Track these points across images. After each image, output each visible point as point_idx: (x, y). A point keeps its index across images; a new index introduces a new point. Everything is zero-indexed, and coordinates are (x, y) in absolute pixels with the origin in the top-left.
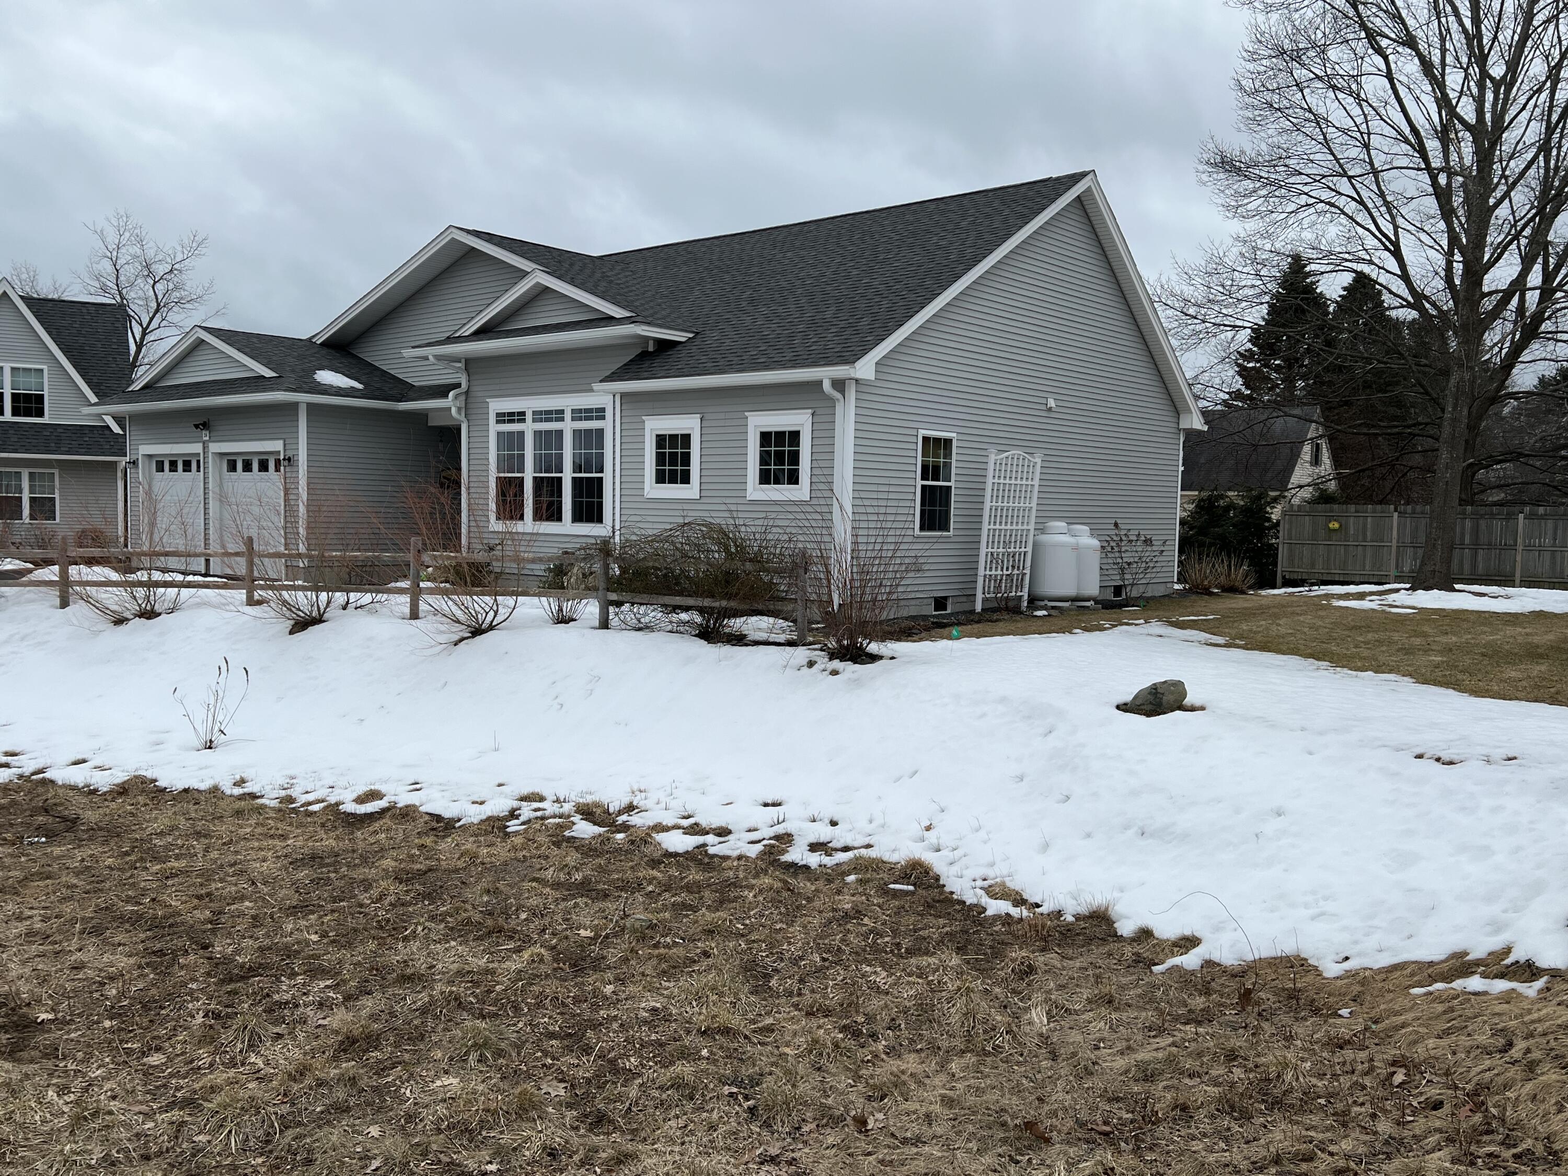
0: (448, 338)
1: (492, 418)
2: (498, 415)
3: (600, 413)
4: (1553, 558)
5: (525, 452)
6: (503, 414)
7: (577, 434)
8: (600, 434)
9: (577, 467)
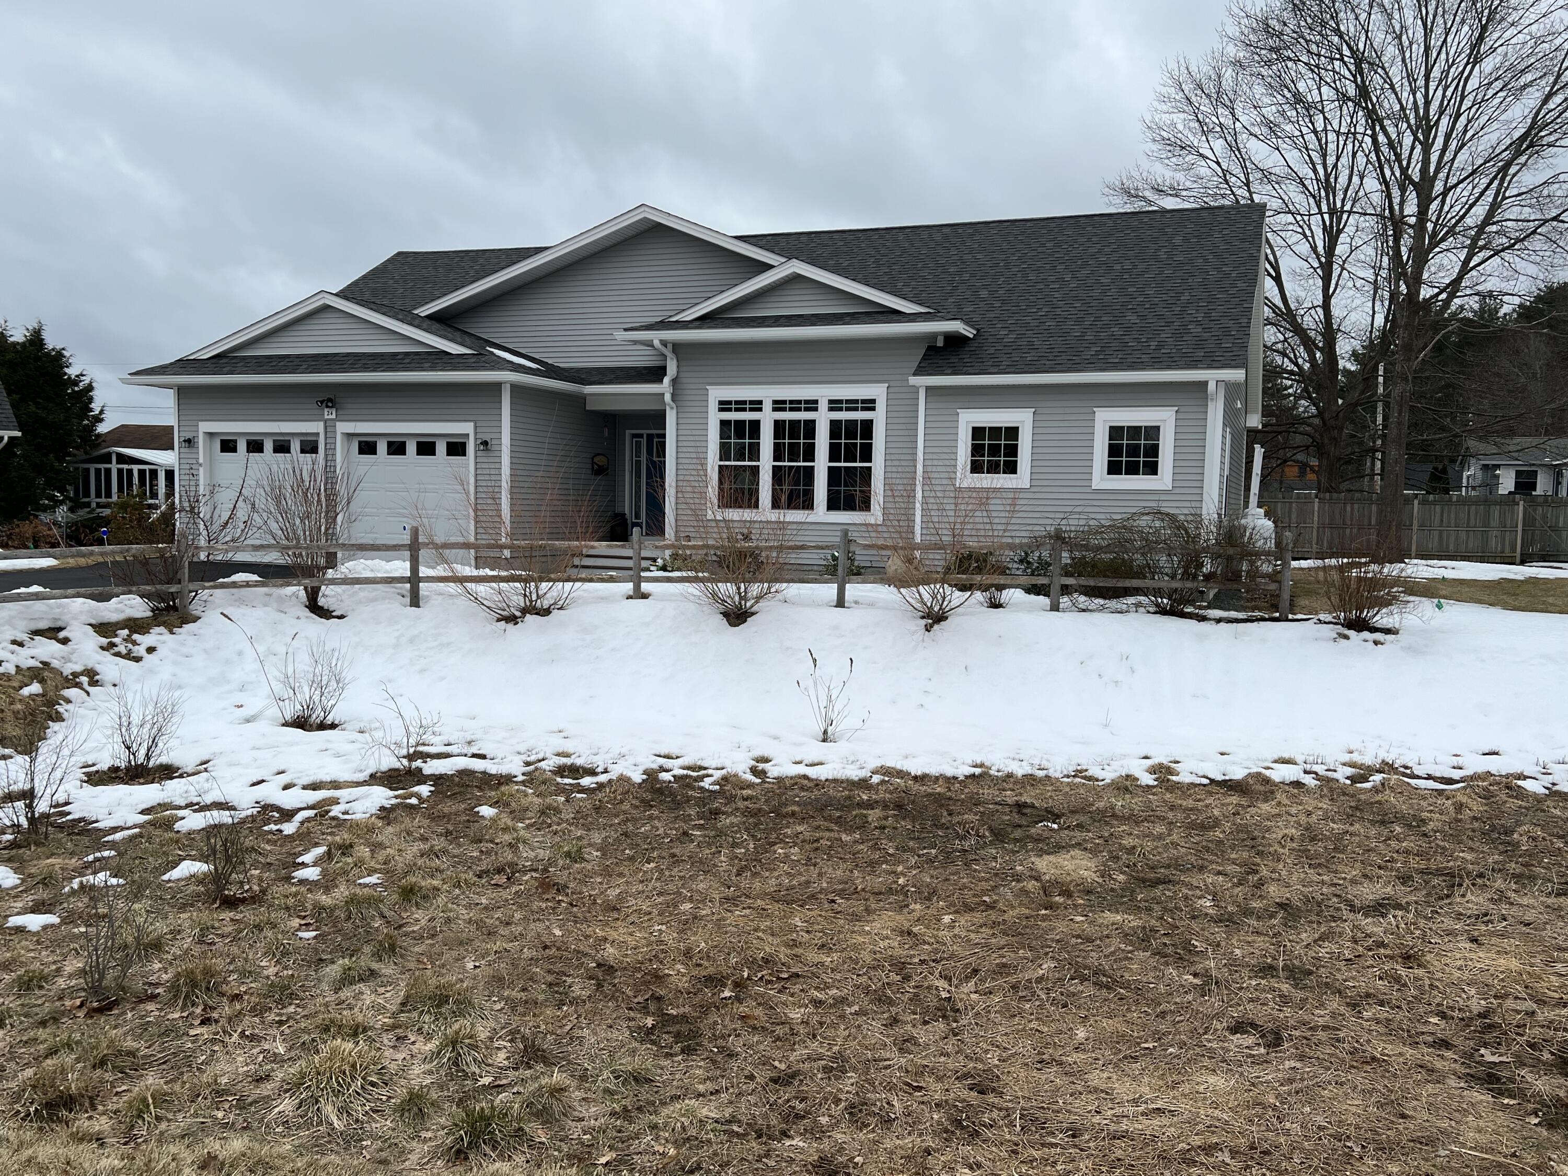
0: (662, 322)
1: (713, 406)
2: (721, 403)
3: (869, 405)
4: (1440, 536)
5: (761, 441)
6: (730, 403)
7: (835, 426)
8: (868, 426)
9: (834, 455)
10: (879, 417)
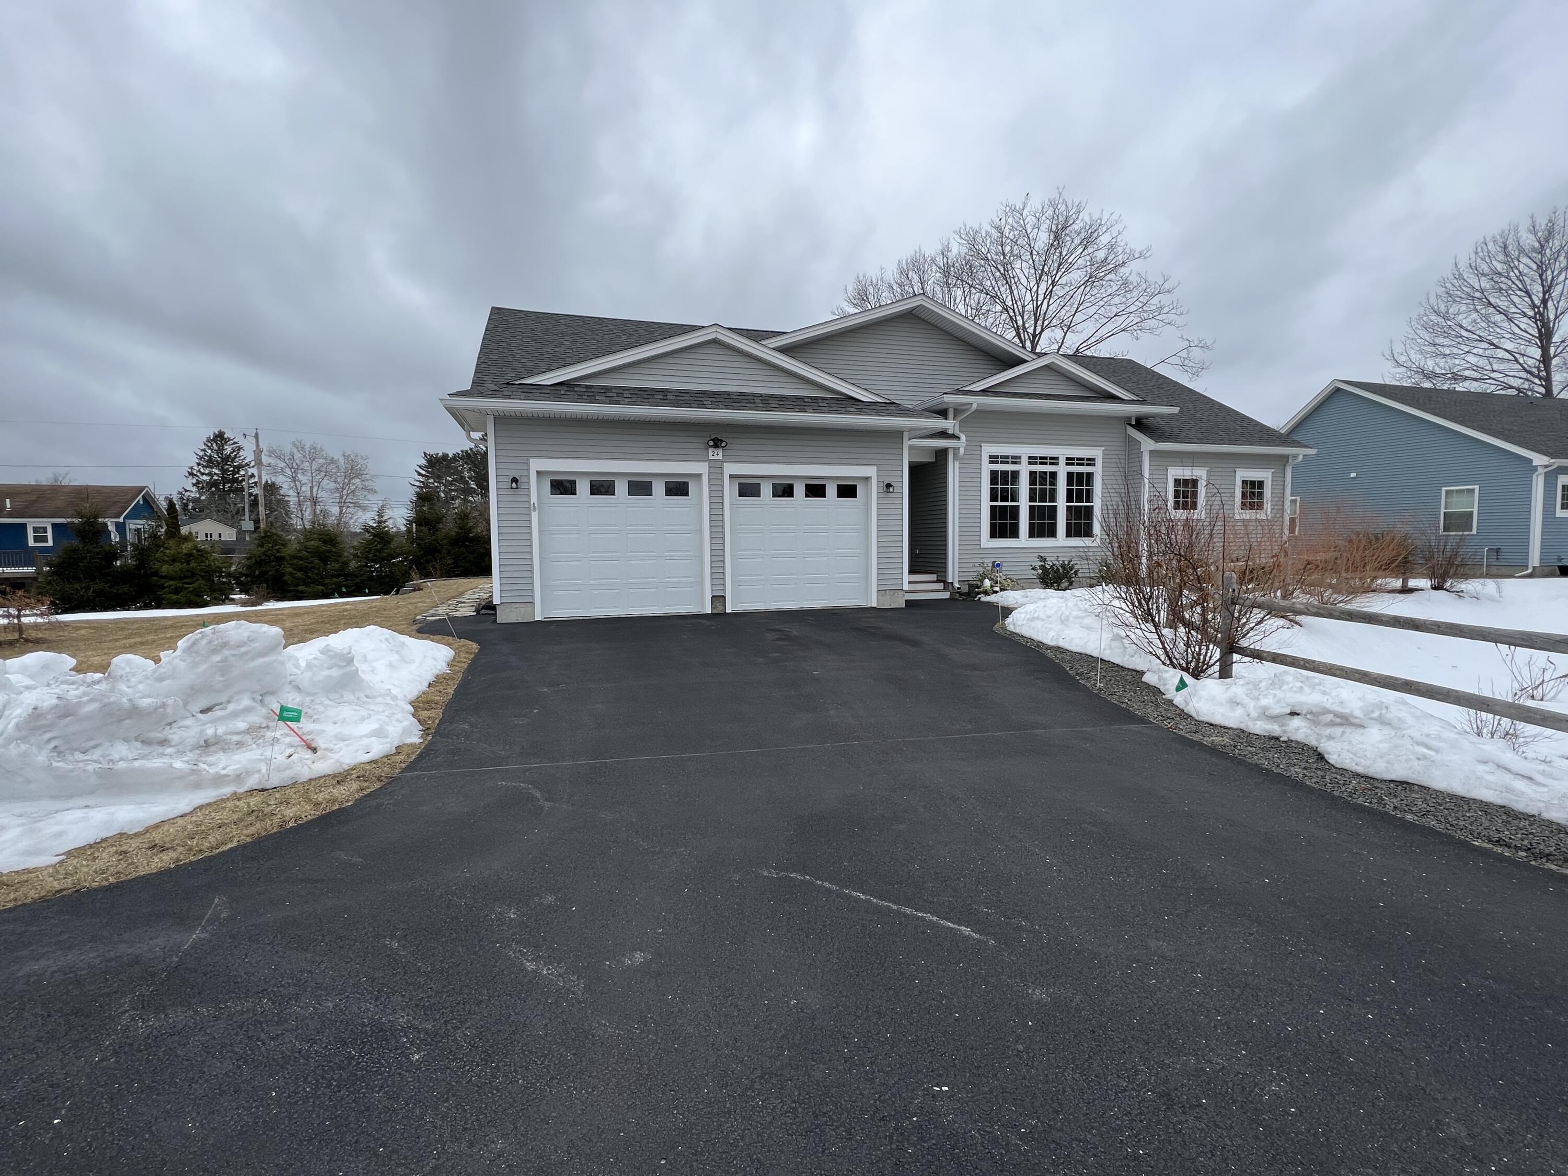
0: (958, 390)
1: (985, 459)
2: (991, 457)
3: (1091, 462)
6: (997, 457)
7: (1070, 475)
8: (1090, 476)
9: (1069, 498)
10: (1097, 470)
